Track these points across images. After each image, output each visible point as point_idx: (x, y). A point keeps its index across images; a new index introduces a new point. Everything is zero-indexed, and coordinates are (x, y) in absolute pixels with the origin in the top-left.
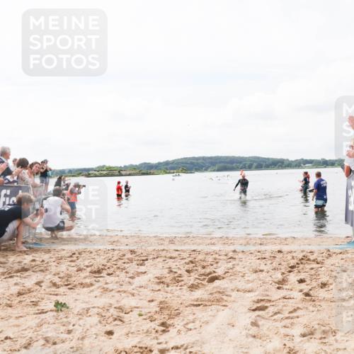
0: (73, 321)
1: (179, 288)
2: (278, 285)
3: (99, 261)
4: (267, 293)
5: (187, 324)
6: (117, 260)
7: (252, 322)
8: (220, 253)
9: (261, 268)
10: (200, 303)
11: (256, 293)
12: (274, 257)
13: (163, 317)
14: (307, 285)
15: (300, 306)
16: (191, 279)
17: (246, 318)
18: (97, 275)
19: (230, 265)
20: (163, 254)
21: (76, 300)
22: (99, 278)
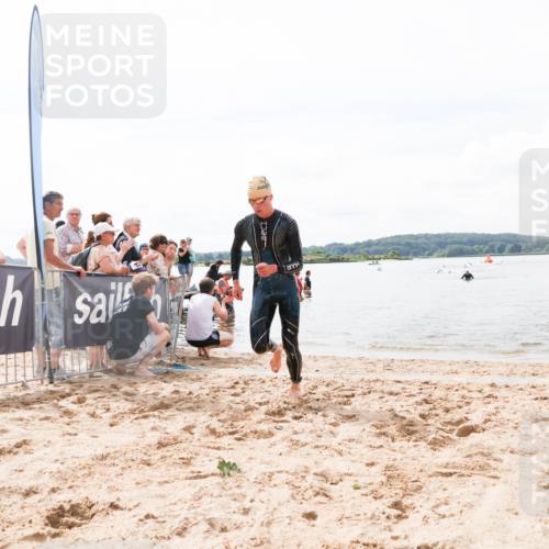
0: (250, 494)
1: (411, 443)
3: (278, 396)
6: (305, 395)
10: (452, 471)
13: (393, 492)
16: (431, 430)
18: (277, 418)
20: (378, 386)
21: (251, 458)
22: (280, 424)
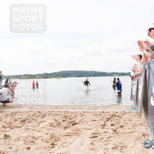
0: (12, 143)
1: (59, 128)
2: (102, 127)
3: (24, 116)
4: (98, 130)
5: (63, 144)
6: (32, 116)
7: (91, 143)
8: (78, 113)
9: (95, 119)
10: (68, 135)
11: (93, 130)
12: (101, 114)
13: (52, 141)
14: (115, 126)
15: (111, 136)
16: (65, 124)
17: (88, 141)
18: (23, 123)
19: (82, 118)
20: (53, 113)
21: (14, 134)
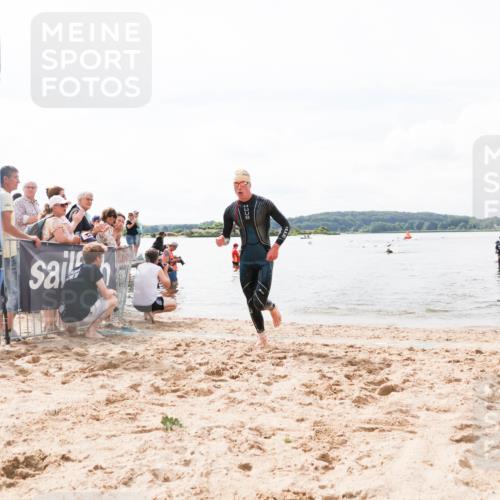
0: (191, 447)
1: (338, 402)
3: (217, 358)
5: (360, 458)
6: (241, 357)
7: (461, 461)
8: (391, 351)
9: (457, 377)
10: (374, 426)
11: (457, 415)
12: (472, 360)
13: (321, 445)
16: (355, 389)
17: (450, 454)
18: (215, 378)
19: (409, 370)
20: (308, 349)
21: (192, 414)
22: (219, 383)
